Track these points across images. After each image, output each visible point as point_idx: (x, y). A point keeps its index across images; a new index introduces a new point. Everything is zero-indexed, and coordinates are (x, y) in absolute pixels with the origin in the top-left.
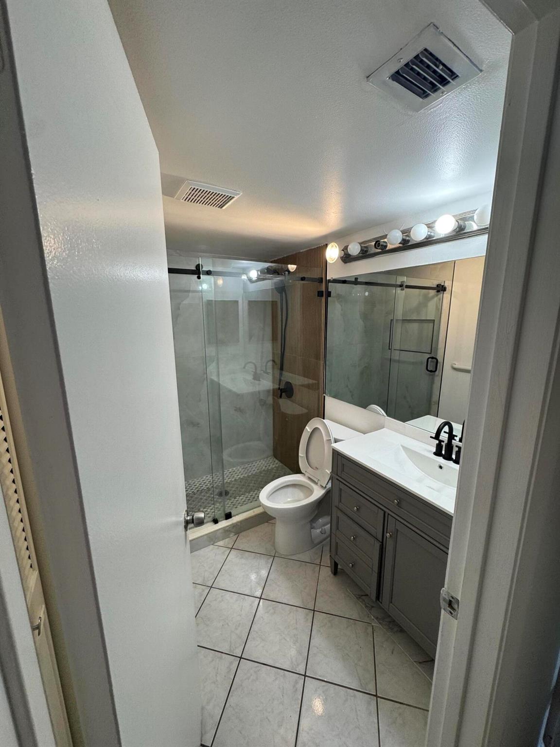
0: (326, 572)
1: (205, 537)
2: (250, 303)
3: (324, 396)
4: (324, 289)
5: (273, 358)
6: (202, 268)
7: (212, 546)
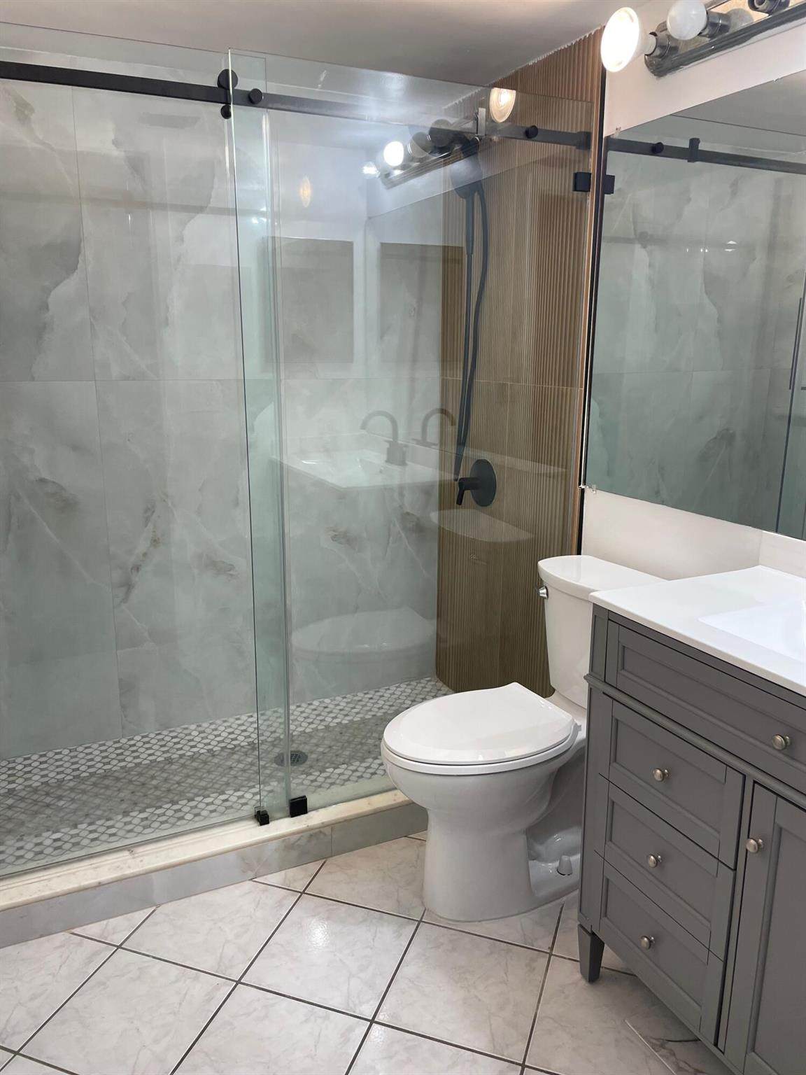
0: (567, 973)
1: (232, 857)
2: (387, 251)
3: (583, 491)
4: (592, 167)
5: (442, 405)
6: (235, 83)
7: (248, 885)
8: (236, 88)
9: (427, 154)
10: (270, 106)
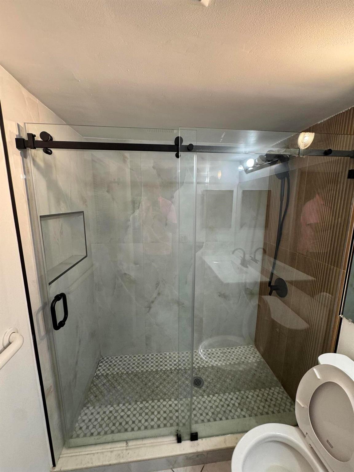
6: (182, 142)
8: (183, 144)
9: (264, 162)
10: (197, 151)
